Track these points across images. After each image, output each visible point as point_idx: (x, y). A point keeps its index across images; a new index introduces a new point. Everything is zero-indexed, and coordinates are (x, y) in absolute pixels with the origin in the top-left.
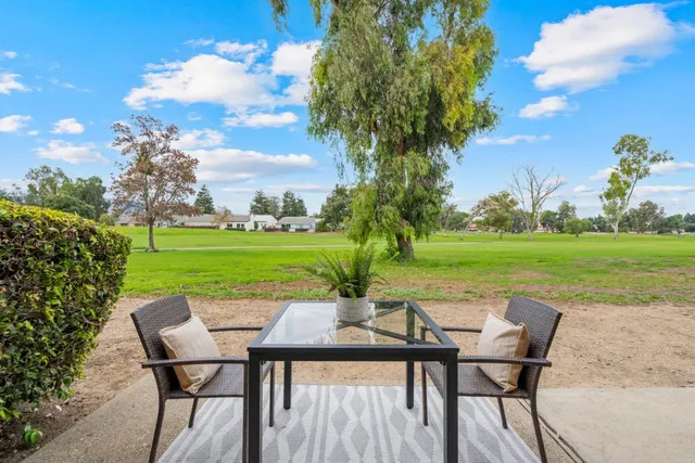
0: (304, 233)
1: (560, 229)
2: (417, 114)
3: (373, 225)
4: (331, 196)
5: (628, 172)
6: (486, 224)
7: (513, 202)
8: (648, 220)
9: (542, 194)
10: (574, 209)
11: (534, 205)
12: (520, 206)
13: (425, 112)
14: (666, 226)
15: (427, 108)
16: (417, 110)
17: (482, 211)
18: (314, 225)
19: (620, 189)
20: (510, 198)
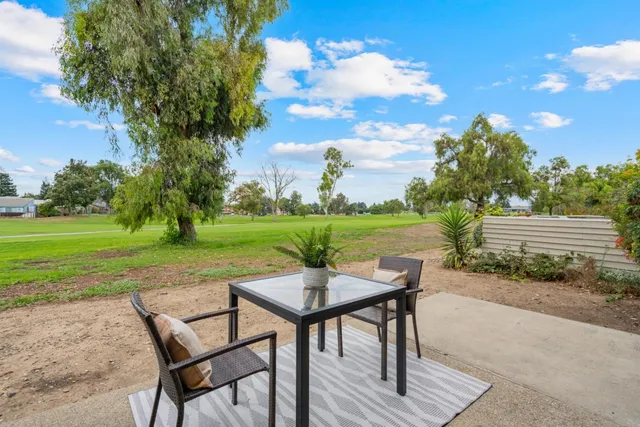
0: (14, 219)
1: (293, 213)
2: (207, 104)
3: (156, 209)
4: (62, 173)
5: (332, 173)
6: (240, 208)
7: (263, 191)
8: (340, 207)
9: (283, 185)
10: (300, 197)
11: (277, 193)
12: (267, 194)
13: (214, 104)
14: (349, 210)
15: (216, 100)
16: (207, 100)
17: (238, 197)
18: (32, 209)
19: (327, 184)
20: (259, 186)
